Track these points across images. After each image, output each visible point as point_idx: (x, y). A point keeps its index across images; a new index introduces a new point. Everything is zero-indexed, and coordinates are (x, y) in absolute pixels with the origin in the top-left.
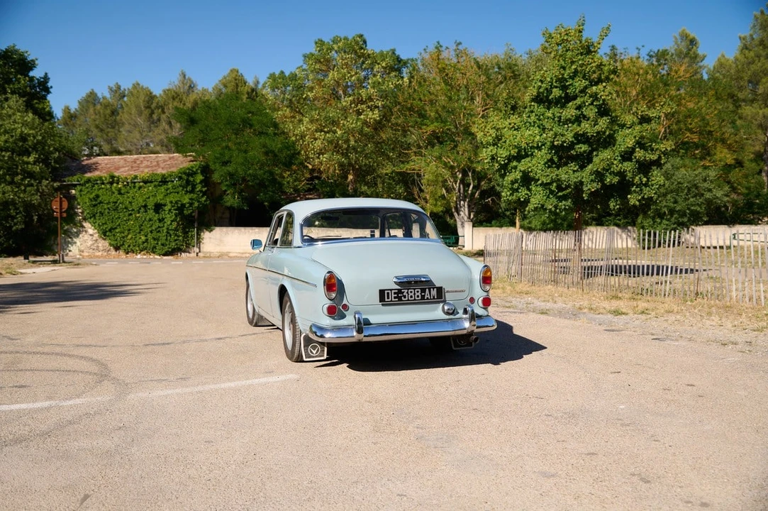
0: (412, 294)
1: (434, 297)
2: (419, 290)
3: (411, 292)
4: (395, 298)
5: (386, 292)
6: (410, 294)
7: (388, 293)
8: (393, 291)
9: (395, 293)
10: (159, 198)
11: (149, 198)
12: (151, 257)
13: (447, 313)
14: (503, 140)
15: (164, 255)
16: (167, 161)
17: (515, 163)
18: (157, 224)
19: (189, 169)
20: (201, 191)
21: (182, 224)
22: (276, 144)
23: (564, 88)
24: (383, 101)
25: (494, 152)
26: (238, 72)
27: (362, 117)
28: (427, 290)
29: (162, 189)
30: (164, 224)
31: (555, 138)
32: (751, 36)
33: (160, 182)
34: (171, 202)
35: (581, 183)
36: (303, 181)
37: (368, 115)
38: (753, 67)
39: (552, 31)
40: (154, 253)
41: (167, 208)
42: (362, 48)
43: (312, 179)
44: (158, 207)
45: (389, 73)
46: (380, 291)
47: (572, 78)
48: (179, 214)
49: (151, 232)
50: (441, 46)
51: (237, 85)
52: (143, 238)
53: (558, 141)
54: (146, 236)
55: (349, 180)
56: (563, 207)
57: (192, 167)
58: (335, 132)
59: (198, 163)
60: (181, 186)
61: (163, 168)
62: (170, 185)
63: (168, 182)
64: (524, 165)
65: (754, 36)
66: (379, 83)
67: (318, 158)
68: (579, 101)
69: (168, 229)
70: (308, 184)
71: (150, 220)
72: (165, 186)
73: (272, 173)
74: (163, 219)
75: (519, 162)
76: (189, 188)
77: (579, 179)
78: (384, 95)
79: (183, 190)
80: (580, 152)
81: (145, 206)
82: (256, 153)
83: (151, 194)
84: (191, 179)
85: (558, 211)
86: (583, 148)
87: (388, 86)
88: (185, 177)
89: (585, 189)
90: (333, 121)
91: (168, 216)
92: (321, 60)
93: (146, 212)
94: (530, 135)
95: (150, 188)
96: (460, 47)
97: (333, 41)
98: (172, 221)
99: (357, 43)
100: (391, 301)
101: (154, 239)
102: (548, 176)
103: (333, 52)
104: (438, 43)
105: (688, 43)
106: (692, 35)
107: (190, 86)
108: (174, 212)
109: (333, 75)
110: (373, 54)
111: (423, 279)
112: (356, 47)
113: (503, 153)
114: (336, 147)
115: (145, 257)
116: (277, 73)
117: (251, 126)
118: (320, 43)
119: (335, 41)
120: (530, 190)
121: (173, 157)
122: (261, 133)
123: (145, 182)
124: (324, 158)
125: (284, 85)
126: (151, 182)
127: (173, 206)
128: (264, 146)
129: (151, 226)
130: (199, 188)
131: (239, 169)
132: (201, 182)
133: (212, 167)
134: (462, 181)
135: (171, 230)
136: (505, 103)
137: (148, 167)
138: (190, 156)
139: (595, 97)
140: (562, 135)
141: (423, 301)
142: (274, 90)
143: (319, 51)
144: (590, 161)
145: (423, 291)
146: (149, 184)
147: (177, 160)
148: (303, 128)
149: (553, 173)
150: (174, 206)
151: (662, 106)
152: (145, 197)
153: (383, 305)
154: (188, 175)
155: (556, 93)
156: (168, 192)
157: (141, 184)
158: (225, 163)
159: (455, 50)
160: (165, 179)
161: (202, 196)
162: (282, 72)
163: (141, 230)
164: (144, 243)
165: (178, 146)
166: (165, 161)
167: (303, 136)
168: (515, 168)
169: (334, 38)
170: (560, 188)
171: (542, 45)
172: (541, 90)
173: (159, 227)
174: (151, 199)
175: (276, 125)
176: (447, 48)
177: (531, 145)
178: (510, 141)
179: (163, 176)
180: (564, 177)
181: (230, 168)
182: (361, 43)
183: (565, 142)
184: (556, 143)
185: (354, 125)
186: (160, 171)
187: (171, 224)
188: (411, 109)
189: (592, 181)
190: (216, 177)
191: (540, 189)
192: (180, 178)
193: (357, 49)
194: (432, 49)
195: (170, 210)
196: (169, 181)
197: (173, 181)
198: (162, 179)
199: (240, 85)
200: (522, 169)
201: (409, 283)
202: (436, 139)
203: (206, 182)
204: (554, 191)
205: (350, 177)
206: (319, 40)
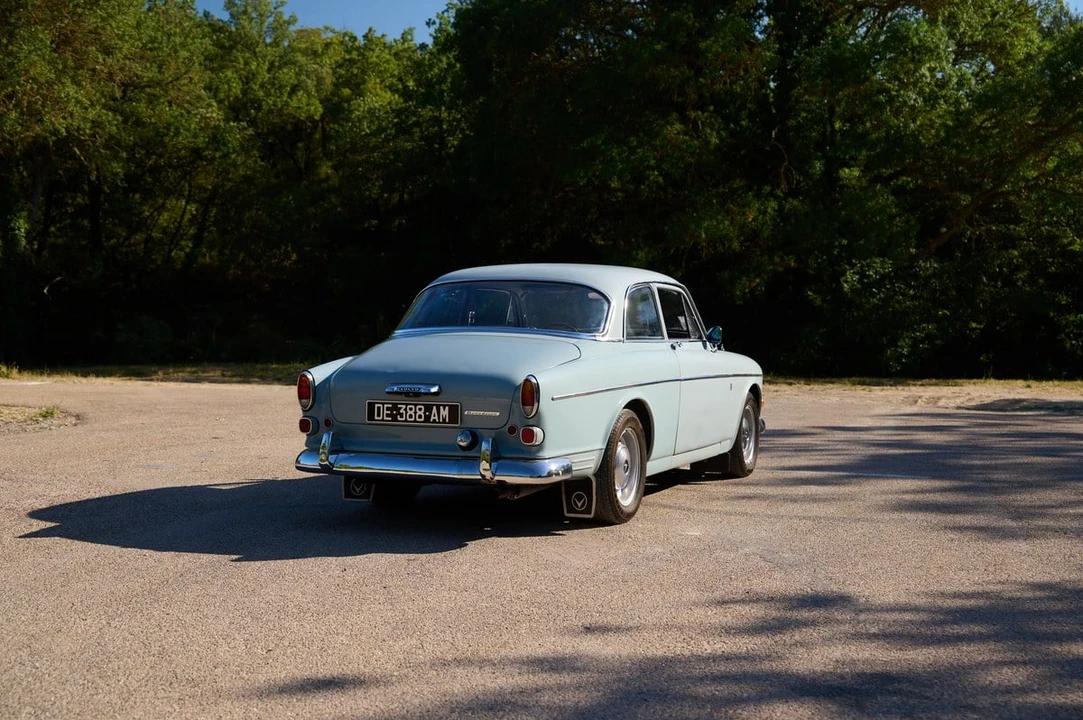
0: (412, 413)
1: (444, 420)
2: (423, 407)
3: (411, 409)
5: (377, 405)
6: (409, 412)
7: (379, 408)
8: (386, 406)
9: (388, 409)
28: (435, 408)
46: (369, 404)
100: (383, 420)
141: (428, 423)
145: (428, 408)
153: (369, 424)
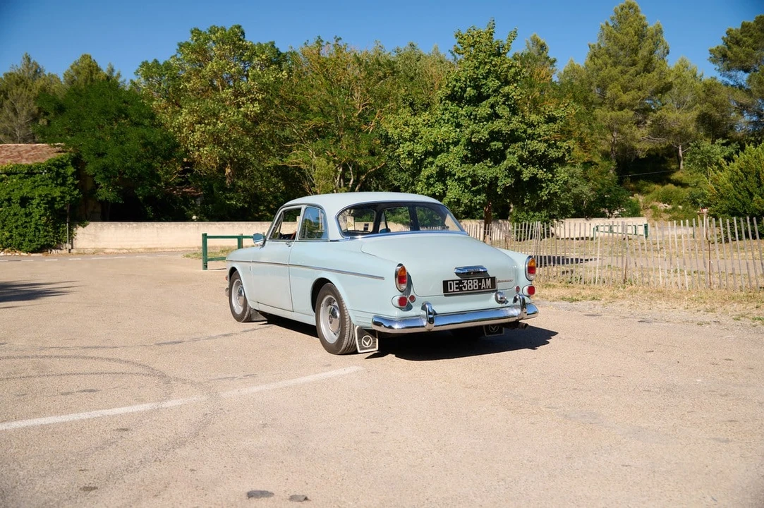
1: (489, 287)
2: (477, 280)
3: (470, 282)
4: (457, 288)
5: (449, 283)
6: (470, 285)
7: (451, 284)
8: (455, 282)
9: (456, 284)
10: (26, 191)
11: (13, 191)
12: (17, 254)
13: (500, 302)
14: (420, 136)
15: (32, 252)
16: (30, 151)
17: (430, 159)
18: (24, 219)
19: (58, 160)
20: (73, 184)
21: (52, 219)
22: (155, 136)
23: (477, 87)
24: (263, 94)
25: (411, 148)
26: (90, 57)
27: (242, 109)
28: (483, 280)
29: (29, 181)
30: (31, 218)
31: (472, 135)
32: (599, 45)
33: (26, 174)
34: (40, 196)
35: (497, 178)
36: (175, 174)
37: (248, 107)
38: (602, 74)
39: (464, 32)
40: (20, 250)
41: (35, 202)
42: (240, 40)
43: (184, 172)
44: (24, 201)
45: (269, 66)
46: (444, 282)
47: (486, 78)
48: (49, 208)
49: (16, 227)
50: (322, 41)
51: (91, 72)
52: (7, 234)
53: (475, 138)
54: (10, 232)
55: (227, 173)
56: (478, 201)
57: (62, 159)
58: (215, 124)
59: (68, 154)
60: (50, 178)
61: (27, 159)
62: (38, 177)
63: (35, 174)
64: (440, 160)
65: (602, 46)
66: (259, 76)
67: (198, 150)
68: (492, 100)
69: (36, 224)
70: (180, 177)
71: (15, 214)
72: (32, 178)
73: (149, 166)
74: (31, 214)
75: (435, 157)
76: (60, 181)
77: (495, 174)
78: (264, 88)
79: (52, 182)
80: (495, 149)
81: (9, 200)
82: (134, 145)
83: (16, 187)
84: (62, 171)
85: (473, 205)
86: (497, 145)
87: (268, 79)
88: (55, 169)
89: (500, 184)
90: (214, 113)
91: (36, 210)
92: (198, 50)
93: (10, 205)
94: (444, 132)
95: (14, 180)
96: (340, 43)
97: (210, 31)
98: (41, 216)
99: (236, 35)
100: (454, 291)
101: (21, 235)
102: (465, 171)
103: (211, 43)
104: (319, 37)
105: (539, 48)
106: (542, 41)
107: (36, 71)
108: (44, 206)
109: (211, 66)
110: (252, 46)
111: (481, 270)
112: (235, 39)
113: (419, 149)
114: (217, 141)
115: (9, 254)
116: (150, 62)
117: (127, 116)
118: (196, 32)
119: (213, 31)
120: (445, 185)
121: (36, 147)
122: (137, 124)
123: (8, 174)
124: (205, 150)
125: (159, 74)
126: (16, 174)
127: (42, 200)
128: (143, 137)
129: (16, 221)
130: (70, 180)
131: (116, 162)
132: (73, 174)
133: (85, 158)
134: (343, 176)
135: (40, 225)
136: (404, 100)
137: (8, 157)
138: (58, 146)
139: (507, 97)
140: (479, 132)
141: (480, 290)
142: (147, 79)
143: (196, 41)
144: (504, 157)
145: (480, 281)
146: (13, 176)
147: (41, 150)
148: (181, 119)
149: (469, 169)
150: (44, 200)
151: (566, 107)
152: (8, 190)
153: (445, 295)
154: (58, 166)
155: (470, 92)
156: (36, 184)
157: (3, 176)
158: (101, 155)
159: (335, 46)
160: (32, 170)
161: (75, 189)
162: (156, 61)
163: (5, 226)
164: (7, 239)
165: (45, 136)
166: (27, 151)
167: (180, 129)
168: (432, 163)
169: (211, 27)
170: (474, 183)
171: (455, 46)
172: (456, 89)
173: (26, 222)
174: (16, 191)
175: (153, 117)
176: (328, 43)
177: (447, 141)
178: (426, 137)
179: (30, 167)
180: (480, 172)
181: (105, 161)
182: (240, 34)
183: (481, 139)
184: (473, 140)
185: (236, 118)
186: (24, 162)
187: (40, 219)
188: (292, 103)
189: (506, 176)
190: (90, 169)
191: (455, 183)
192: (49, 170)
193: (235, 40)
194: (312, 43)
195: (38, 204)
196: (37, 173)
197: (41, 173)
198: (28, 170)
199: (95, 72)
200: (439, 164)
201: (468, 273)
202: (318, 133)
203: (78, 175)
204: (469, 186)
205: (228, 171)
206: (195, 29)
